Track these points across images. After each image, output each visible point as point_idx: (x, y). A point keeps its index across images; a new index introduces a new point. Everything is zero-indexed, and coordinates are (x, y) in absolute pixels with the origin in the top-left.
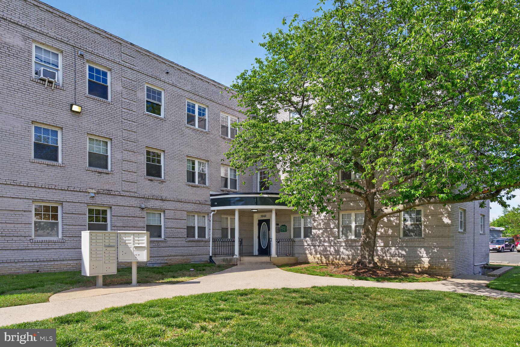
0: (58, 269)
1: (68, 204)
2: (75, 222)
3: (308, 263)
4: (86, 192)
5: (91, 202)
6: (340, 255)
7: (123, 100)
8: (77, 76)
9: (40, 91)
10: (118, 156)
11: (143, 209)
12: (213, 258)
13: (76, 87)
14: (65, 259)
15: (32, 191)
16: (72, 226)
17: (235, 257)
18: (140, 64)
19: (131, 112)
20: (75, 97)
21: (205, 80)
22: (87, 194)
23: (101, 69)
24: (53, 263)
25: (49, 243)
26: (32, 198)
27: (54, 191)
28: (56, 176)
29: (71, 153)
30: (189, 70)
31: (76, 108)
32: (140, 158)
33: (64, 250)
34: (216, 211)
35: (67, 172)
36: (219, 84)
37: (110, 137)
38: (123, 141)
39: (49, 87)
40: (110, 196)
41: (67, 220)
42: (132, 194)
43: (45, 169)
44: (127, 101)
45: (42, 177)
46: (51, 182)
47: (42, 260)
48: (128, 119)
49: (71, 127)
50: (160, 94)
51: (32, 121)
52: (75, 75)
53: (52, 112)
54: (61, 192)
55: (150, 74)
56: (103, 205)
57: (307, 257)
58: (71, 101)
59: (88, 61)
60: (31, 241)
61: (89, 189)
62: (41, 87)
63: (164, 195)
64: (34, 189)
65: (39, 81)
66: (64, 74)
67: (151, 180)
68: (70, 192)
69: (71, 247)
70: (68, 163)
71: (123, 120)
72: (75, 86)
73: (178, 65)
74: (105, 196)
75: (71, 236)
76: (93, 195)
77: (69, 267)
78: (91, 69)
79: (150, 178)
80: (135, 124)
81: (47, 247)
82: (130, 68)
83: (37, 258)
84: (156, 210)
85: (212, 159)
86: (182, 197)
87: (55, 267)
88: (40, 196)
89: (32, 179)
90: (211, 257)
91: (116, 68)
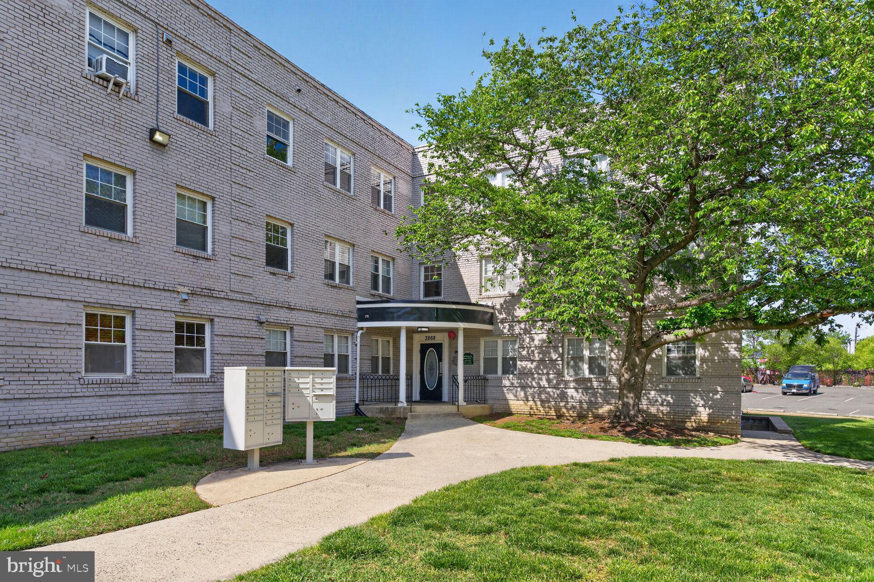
0: (127, 433)
1: (144, 312)
2: (155, 346)
3: (510, 414)
4: (174, 291)
5: (182, 311)
6: (567, 402)
7: (233, 130)
8: (162, 79)
9: (99, 98)
10: (224, 229)
11: (261, 323)
12: (360, 407)
13: (160, 99)
14: (138, 414)
15: (82, 287)
16: (151, 354)
17: (400, 405)
18: (258, 68)
19: (244, 152)
20: (157, 117)
21: (352, 109)
22: (175, 295)
23: (199, 71)
24: (118, 422)
25: (112, 385)
26: (82, 299)
27: (121, 287)
28: (124, 261)
29: (150, 220)
30: (330, 90)
31: (158, 137)
32: (257, 234)
33: (137, 398)
34: (365, 329)
35: (142, 253)
36: (370, 118)
37: (213, 195)
38: (233, 203)
39: (114, 93)
40: (211, 300)
41: (142, 341)
42: (247, 298)
43: (106, 246)
44: (240, 133)
45: (102, 260)
46: (115, 271)
47: (99, 417)
48: (241, 165)
49: (151, 170)
50: (286, 125)
51: (85, 154)
52: (158, 75)
53: (118, 141)
54: (132, 289)
55: (274, 89)
56: (201, 316)
57: (508, 404)
58: (151, 124)
59: (179, 54)
60: (82, 381)
61: (179, 287)
62: (100, 91)
63: (293, 301)
64: (86, 283)
65: (97, 80)
66: (139, 71)
67: (274, 274)
68: (148, 291)
69: (149, 392)
70: (145, 236)
71: (233, 165)
72: (157, 96)
73: (314, 80)
74: (203, 299)
75: (149, 371)
76: (185, 297)
77: (145, 428)
78: (182, 68)
79: (272, 269)
80: (251, 174)
81: (110, 393)
82: (244, 76)
83: (91, 413)
84: (281, 325)
85: (358, 242)
86: (318, 305)
87: (121, 430)
88: (96, 297)
89: (84, 265)
90: (357, 406)
91: (223, 71)
